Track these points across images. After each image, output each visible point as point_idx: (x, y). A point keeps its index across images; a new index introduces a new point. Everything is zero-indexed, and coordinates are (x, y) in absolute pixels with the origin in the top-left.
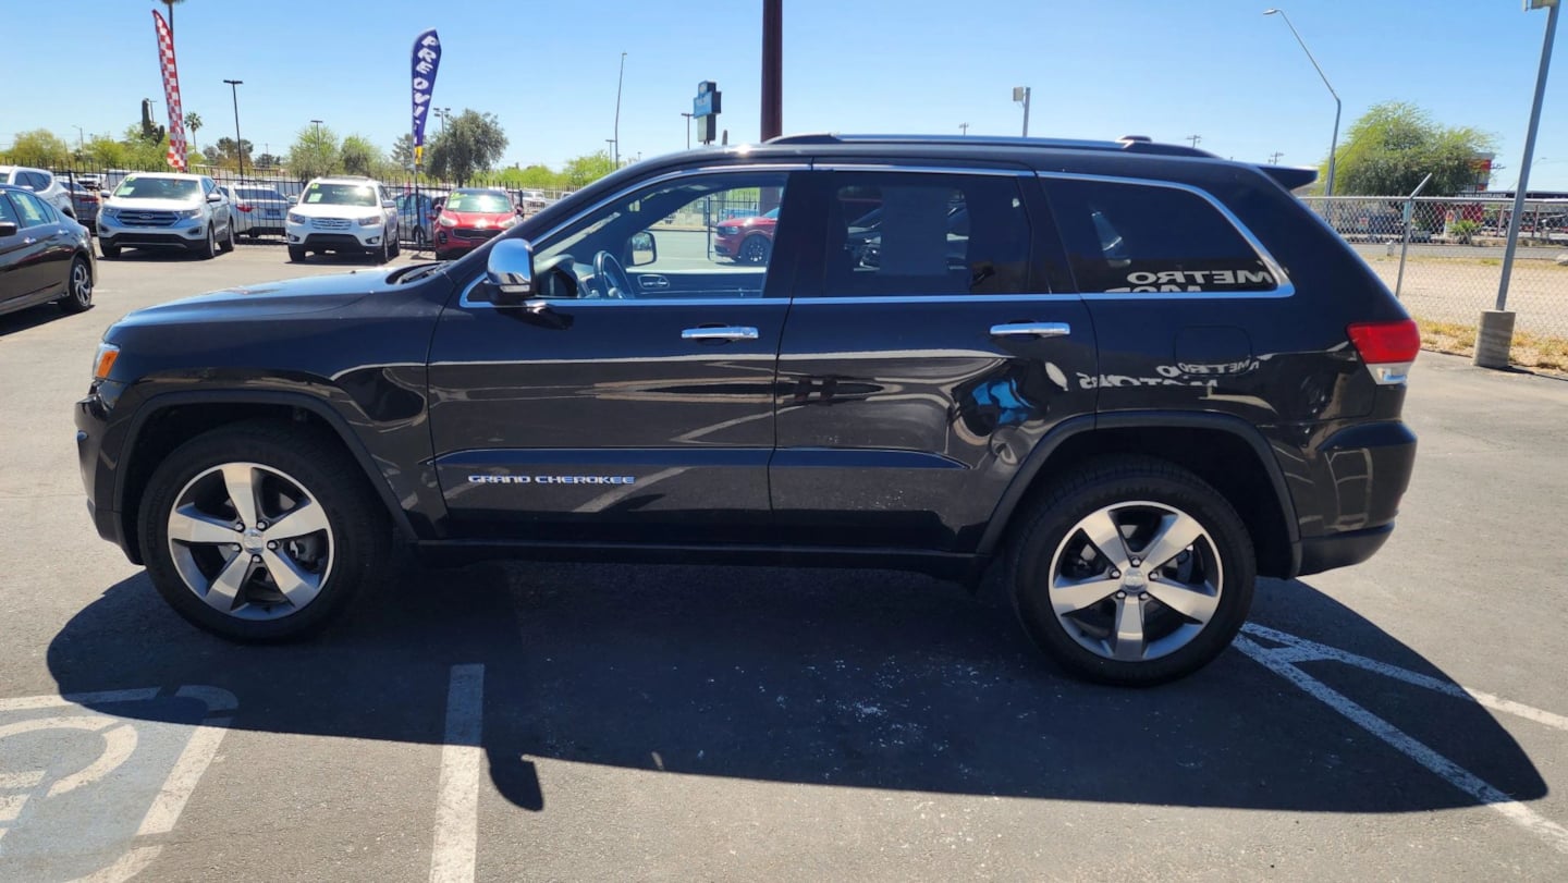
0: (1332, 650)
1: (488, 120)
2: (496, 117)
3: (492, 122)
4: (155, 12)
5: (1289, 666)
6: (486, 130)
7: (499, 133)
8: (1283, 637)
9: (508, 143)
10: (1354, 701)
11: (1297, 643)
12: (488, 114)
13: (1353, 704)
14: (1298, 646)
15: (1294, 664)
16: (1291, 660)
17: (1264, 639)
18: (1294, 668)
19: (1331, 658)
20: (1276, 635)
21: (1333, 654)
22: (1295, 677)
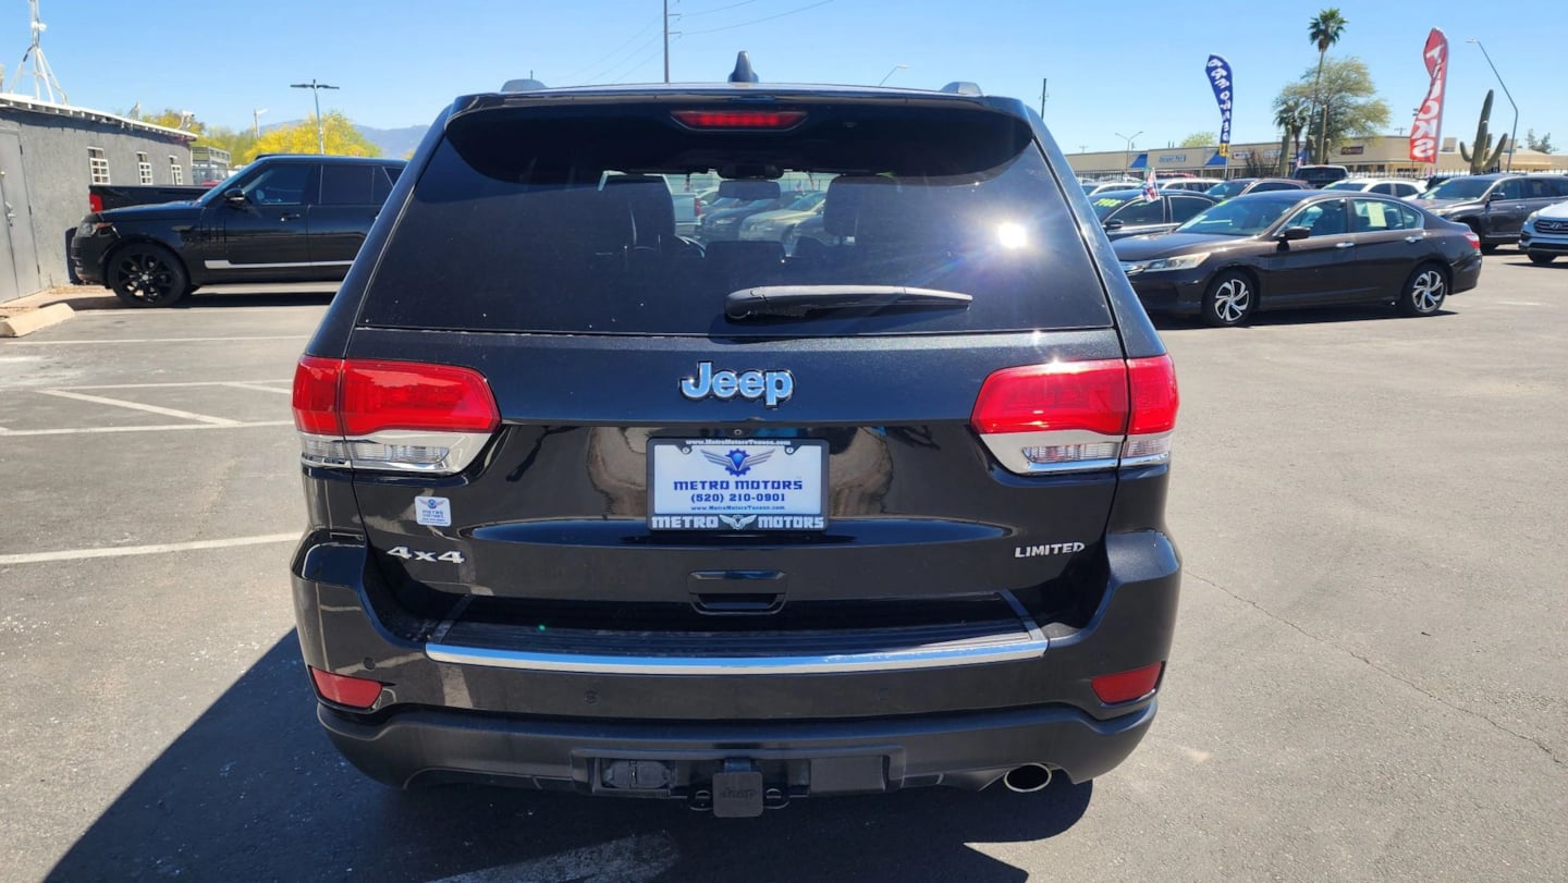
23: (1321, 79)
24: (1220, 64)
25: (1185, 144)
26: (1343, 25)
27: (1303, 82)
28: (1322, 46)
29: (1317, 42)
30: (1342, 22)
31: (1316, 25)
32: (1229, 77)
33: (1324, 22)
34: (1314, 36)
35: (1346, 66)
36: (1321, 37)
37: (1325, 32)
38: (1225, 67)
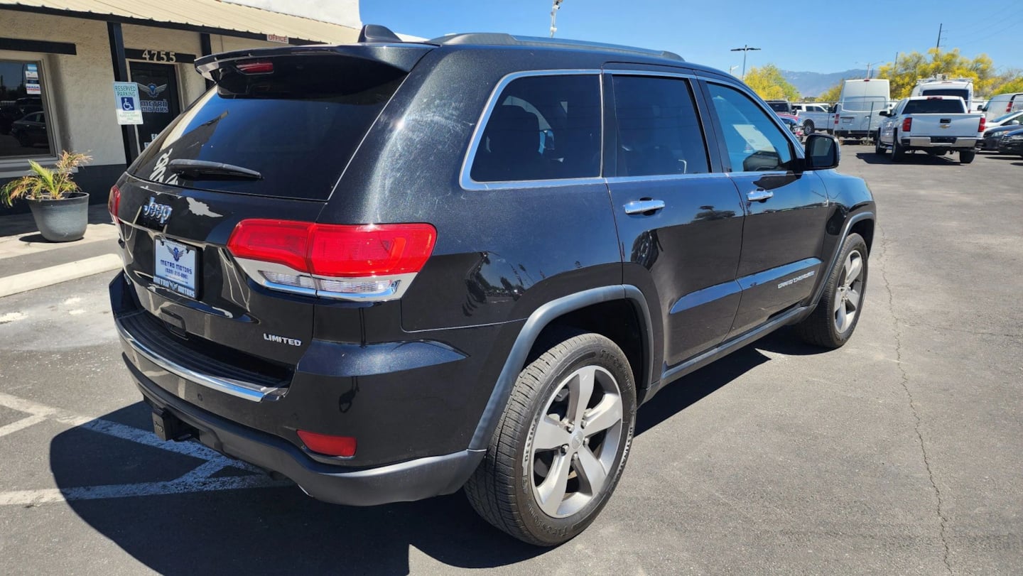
0: (173, 490)
5: (209, 458)
8: (215, 486)
10: (161, 449)
11: (204, 484)
13: (162, 447)
14: (202, 480)
15: (204, 461)
16: (207, 463)
17: (232, 476)
18: (204, 457)
19: (176, 481)
20: (223, 483)
21: (173, 487)
22: (203, 450)
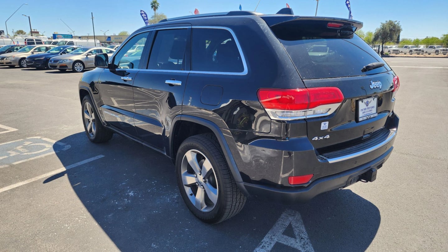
1: (396, 23)
2: (399, 22)
3: (398, 23)
4: (287, 4)
6: (394, 26)
7: (399, 27)
9: (402, 30)
12: (396, 21)
23: (156, 19)
24: (143, 13)
25: (120, 34)
26: (159, 5)
27: (151, 19)
28: (154, 10)
29: (153, 9)
30: (158, 4)
31: (152, 4)
32: (147, 16)
33: (154, 3)
34: (152, 7)
35: (161, 15)
36: (154, 7)
37: (155, 6)
38: (145, 13)
